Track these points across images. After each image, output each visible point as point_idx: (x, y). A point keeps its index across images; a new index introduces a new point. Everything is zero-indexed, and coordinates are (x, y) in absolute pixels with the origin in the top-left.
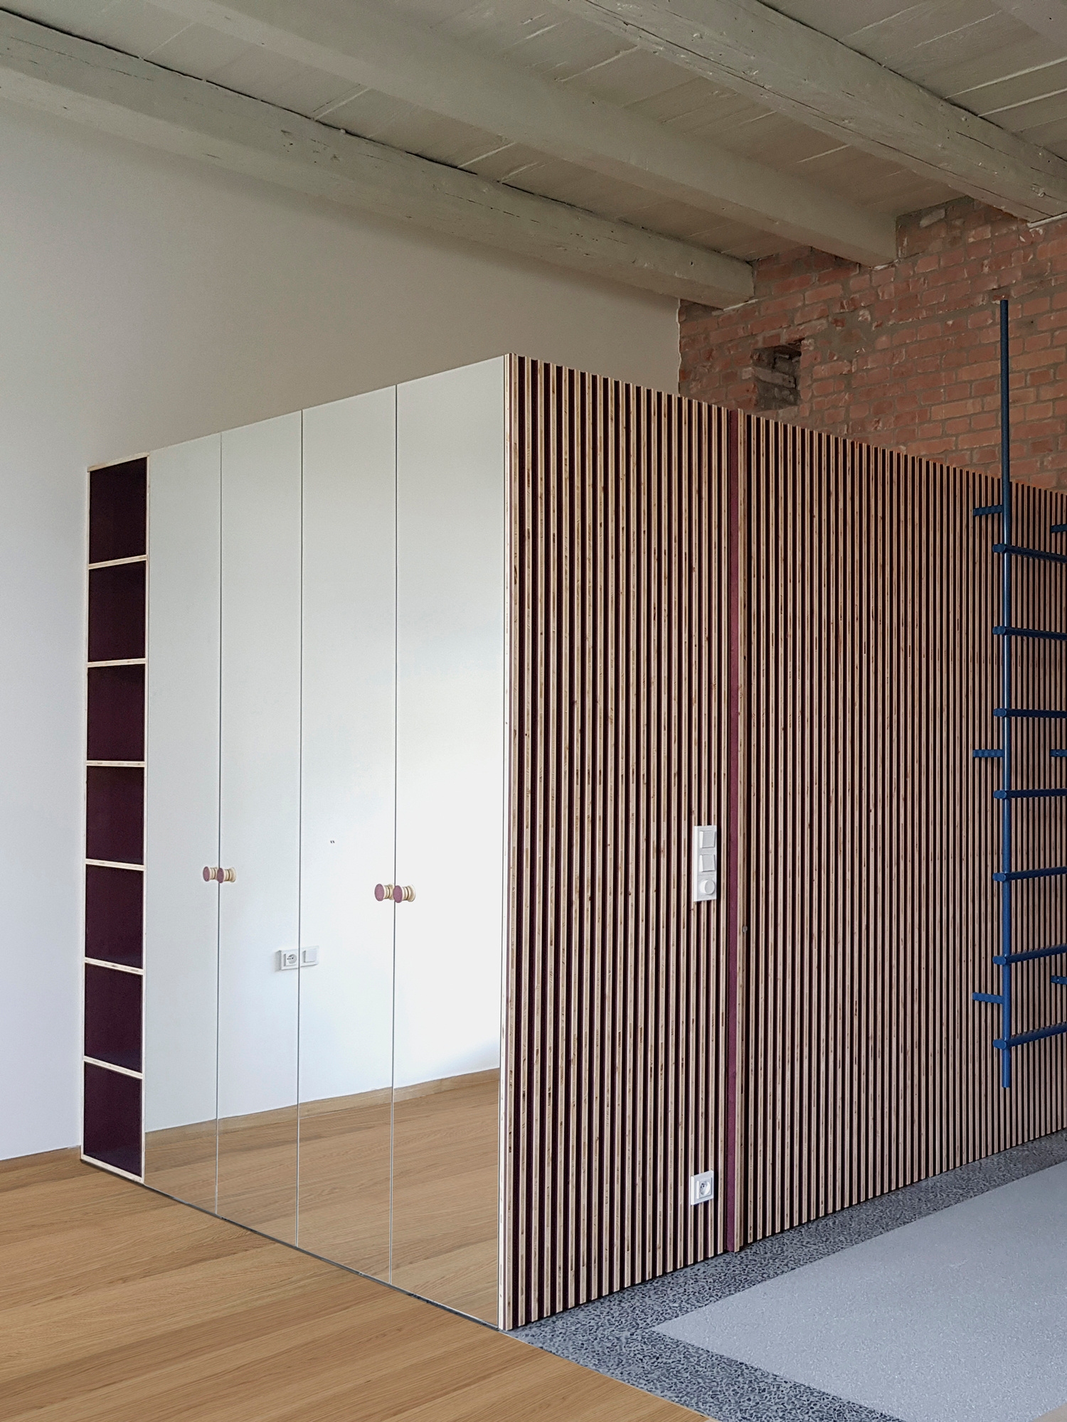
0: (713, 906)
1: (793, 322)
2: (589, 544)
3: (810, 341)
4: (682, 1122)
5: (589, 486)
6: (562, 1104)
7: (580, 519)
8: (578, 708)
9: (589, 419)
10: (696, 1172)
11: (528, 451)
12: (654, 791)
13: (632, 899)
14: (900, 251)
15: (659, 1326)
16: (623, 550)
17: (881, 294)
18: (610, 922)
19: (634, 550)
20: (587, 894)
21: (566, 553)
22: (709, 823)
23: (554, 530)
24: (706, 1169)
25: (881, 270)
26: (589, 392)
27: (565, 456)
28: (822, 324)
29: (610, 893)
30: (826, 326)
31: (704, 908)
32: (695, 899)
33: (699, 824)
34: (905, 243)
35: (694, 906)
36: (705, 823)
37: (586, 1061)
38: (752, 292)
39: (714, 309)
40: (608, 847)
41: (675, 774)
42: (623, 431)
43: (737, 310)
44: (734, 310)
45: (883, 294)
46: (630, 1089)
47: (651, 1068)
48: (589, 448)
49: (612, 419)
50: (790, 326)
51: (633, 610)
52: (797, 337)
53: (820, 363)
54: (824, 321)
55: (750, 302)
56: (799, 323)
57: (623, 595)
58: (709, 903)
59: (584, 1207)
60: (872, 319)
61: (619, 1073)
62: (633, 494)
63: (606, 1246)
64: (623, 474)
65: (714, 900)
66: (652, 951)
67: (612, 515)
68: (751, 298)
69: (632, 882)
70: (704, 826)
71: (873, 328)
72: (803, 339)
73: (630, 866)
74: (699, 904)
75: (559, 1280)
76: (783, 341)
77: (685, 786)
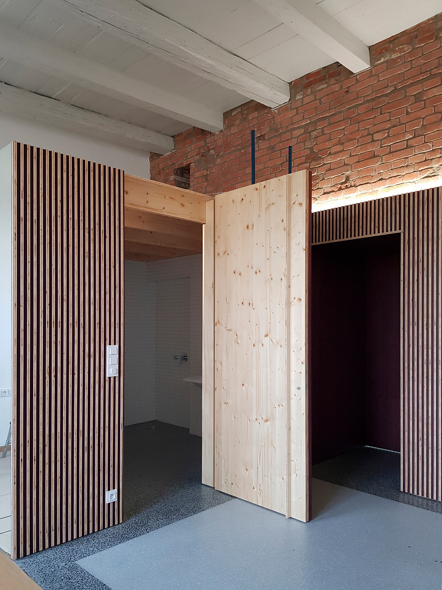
0: (117, 379)
1: (187, 157)
2: (53, 224)
3: (193, 164)
4: (102, 469)
5: (53, 199)
6: (41, 463)
7: (49, 213)
8: (48, 295)
9: (53, 171)
10: (109, 490)
11: (22, 183)
12: (87, 330)
13: (76, 376)
14: (225, 126)
15: (79, 560)
16: (71, 228)
17: (218, 143)
18: (65, 386)
19: (76, 228)
20: (53, 374)
21: (41, 227)
22: (115, 344)
23: (35, 217)
24: (114, 488)
25: (218, 134)
26: (53, 159)
27: (41, 186)
28: (197, 157)
29: (65, 374)
30: (199, 158)
31: (112, 380)
32: (107, 376)
33: (110, 344)
34: (227, 122)
35: (107, 379)
36: (112, 344)
37: (53, 445)
38: (173, 148)
39: (161, 155)
40: (64, 354)
41: (97, 324)
42: (71, 177)
43: (169, 155)
44: (167, 155)
45: (219, 143)
46: (75, 456)
47: (86, 447)
48: (53, 183)
49: (65, 171)
50: (187, 159)
51: (76, 253)
52: (189, 163)
53: (197, 172)
54: (198, 156)
55: (173, 151)
56: (190, 157)
57: (71, 247)
58: (115, 378)
59: (53, 506)
60: (215, 153)
61: (70, 450)
62: (76, 204)
63: (64, 522)
64: (71, 195)
65: (117, 376)
66: (86, 398)
67: (65, 212)
68: (173, 150)
69: (76, 369)
70: (112, 345)
71: (215, 157)
72: (191, 163)
73: (75, 362)
74: (110, 378)
75: (41, 537)
76: (184, 165)
77: (103, 329)
